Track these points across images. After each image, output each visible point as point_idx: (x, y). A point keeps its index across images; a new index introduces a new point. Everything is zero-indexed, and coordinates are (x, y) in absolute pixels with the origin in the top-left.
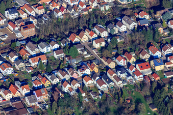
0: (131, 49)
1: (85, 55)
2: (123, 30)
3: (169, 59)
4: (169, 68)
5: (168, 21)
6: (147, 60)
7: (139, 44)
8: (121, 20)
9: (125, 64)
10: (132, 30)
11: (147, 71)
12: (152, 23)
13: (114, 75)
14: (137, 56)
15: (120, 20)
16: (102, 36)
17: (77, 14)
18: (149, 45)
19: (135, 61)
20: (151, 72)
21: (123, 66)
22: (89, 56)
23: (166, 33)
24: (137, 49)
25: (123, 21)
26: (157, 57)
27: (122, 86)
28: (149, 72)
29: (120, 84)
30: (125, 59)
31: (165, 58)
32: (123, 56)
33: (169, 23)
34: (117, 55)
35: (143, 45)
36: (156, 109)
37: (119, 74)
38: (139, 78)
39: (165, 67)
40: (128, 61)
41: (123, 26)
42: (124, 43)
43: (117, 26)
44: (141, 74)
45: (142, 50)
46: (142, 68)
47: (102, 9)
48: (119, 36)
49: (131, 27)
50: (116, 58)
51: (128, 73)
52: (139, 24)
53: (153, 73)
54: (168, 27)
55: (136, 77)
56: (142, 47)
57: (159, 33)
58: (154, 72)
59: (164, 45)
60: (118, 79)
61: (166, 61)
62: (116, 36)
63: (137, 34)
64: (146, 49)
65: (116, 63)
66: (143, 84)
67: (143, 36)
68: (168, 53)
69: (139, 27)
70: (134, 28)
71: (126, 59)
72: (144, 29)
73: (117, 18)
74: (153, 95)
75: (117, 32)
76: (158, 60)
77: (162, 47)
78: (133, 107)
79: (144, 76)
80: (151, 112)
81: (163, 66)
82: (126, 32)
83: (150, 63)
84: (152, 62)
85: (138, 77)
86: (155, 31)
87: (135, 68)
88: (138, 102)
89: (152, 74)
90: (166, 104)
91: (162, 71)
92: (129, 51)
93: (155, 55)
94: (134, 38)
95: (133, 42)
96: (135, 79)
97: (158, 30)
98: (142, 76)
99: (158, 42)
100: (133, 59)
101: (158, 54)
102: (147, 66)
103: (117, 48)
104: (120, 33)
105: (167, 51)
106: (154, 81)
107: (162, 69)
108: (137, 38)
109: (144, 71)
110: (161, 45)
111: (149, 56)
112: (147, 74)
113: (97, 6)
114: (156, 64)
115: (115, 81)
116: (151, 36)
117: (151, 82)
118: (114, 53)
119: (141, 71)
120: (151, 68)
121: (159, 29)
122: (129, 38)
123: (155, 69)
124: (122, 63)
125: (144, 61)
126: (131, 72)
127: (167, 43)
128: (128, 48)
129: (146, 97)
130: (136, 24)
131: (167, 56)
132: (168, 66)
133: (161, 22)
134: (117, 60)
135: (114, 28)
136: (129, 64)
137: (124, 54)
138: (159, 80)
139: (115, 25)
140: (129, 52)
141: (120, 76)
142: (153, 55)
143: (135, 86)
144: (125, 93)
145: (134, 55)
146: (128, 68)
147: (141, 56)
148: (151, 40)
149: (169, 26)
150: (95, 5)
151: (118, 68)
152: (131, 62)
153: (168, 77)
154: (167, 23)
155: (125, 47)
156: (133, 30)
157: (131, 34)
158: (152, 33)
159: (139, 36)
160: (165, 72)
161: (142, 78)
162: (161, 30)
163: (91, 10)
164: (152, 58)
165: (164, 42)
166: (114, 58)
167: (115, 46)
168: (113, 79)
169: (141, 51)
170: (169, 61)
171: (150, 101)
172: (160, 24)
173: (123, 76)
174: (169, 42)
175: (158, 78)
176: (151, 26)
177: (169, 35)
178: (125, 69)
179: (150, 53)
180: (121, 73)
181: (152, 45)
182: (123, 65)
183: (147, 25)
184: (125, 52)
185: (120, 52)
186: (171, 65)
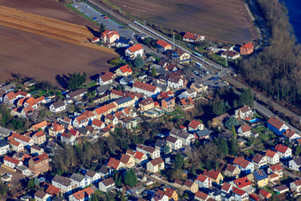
1: (146, 182)
2: (179, 147)
3: (269, 170)
4: (275, 182)
6: (237, 177)
9: (211, 185)
10: (190, 146)
11: (248, 189)
13: (208, 197)
15: (163, 136)
16: (153, 158)
17: (96, 137)
18: (230, 160)
19: (222, 179)
20: (254, 190)
22: (151, 183)
23: (242, 143)
24: (217, 165)
26: (249, 172)
28: (250, 190)
33: (239, 131)
34: (191, 177)
38: (244, 198)
40: (213, 180)
41: (178, 141)
42: (190, 162)
43: (169, 142)
46: (239, 185)
47: (129, 126)
49: (188, 141)
50: (193, 180)
51: (225, 193)
53: (257, 190)
55: (237, 196)
59: (251, 157)
68: (263, 165)
70: (192, 142)
73: (158, 135)
75: (171, 150)
76: (259, 172)
77: (249, 159)
81: (266, 180)
82: (183, 149)
85: (242, 197)
87: (231, 186)
93: (246, 169)
98: (246, 194)
100: (220, 177)
101: (251, 167)
102: (246, 181)
104: (176, 151)
105: (261, 161)
106: (266, 199)
107: (266, 184)
109: (244, 189)
110: (245, 157)
111: (239, 172)
112: (250, 193)
113: (119, 124)
114: (258, 178)
118: (184, 174)
123: (257, 185)
124: (207, 183)
128: (200, 167)
130: (194, 137)
132: (272, 180)
138: (271, 197)
141: (214, 198)
142: (243, 170)
147: (227, 173)
149: (240, 135)
150: (115, 122)
151: (204, 191)
152: (218, 181)
153: (281, 192)
154: (237, 132)
160: (274, 187)
161: (248, 198)
163: (113, 130)
165: (247, 154)
170: (271, 173)
172: (229, 132)
177: (247, 145)
180: (214, 195)
182: (208, 187)
183: (207, 137)
186: (277, 178)
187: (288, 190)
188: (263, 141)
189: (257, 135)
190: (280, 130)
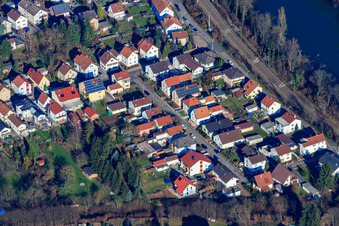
0: (38, 62)
2: (22, 27)
3: (113, 77)
4: (115, 95)
5: (108, 4)
6: (71, 82)
7: (55, 52)
8: (17, 8)
9: (30, 92)
10: (38, 25)
11: (74, 104)
12: (77, 11)
13: (10, 113)
14: (51, 75)
15: (14, 6)
18: (74, 53)
19: (48, 84)
20: (82, 105)
21: (25, 96)
23: (105, 29)
24: (52, 62)
25: (20, 9)
26: (90, 76)
27: (26, 133)
28: (76, 104)
29: (22, 130)
30: (29, 81)
31: (106, 77)
32: (24, 76)
33: (110, 9)
34: (12, 76)
35: (62, 52)
36: (95, 175)
37: (19, 112)
38: (59, 118)
39: (107, 93)
40: (35, 85)
41: (21, 19)
42: (24, 51)
43: (9, 18)
44: (63, 109)
45: (62, 62)
46: (62, 97)
48: (14, 37)
49: (36, 19)
50: (11, 80)
51: (36, 108)
52: (52, 14)
53: (85, 106)
54: (109, 17)
55: (52, 115)
56: (60, 58)
57: (92, 28)
58: (86, 104)
59: (103, 51)
60: (18, 120)
61: (108, 83)
62: (9, 38)
63: (49, 32)
64: (68, 61)
65: (11, 90)
66: (66, 129)
67: (61, 35)
68: (112, 67)
69: (52, 19)
70: (43, 20)
71: (31, 83)
72: (62, 21)
73: (8, 4)
74: (87, 149)
75: (9, 30)
76: (93, 81)
77: (99, 55)
78: (51, 173)
79: (69, 113)
80: (86, 181)
81: (103, 93)
82: (26, 29)
83: (77, 87)
84: (82, 86)
85: (57, 115)
86: (83, 27)
87: (49, 99)
88: (60, 163)
89: (83, 109)
90: (114, 163)
91: (102, 102)
92: (35, 65)
93: (86, 72)
94: (43, 40)
95: (42, 48)
96: (51, 121)
97: (89, 24)
98: (64, 112)
99: (91, 47)
100: (45, 82)
101: (93, 69)
102: (73, 93)
103: (12, 61)
104: (16, 31)
105: (109, 62)
106: (89, 121)
107: (102, 98)
108: (50, 41)
109: (68, 102)
110: (96, 52)
111: (76, 74)
112: (74, 109)
114: (90, 89)
115: (12, 125)
116: (77, 36)
117: (83, 124)
118: (6, 71)
119: (61, 104)
120: (81, 96)
121: (92, 22)
122: (33, 41)
123: (88, 99)
124: (24, 89)
125: (65, 84)
126: (42, 106)
127: (108, 48)
128: (33, 60)
129: (74, 153)
130: (46, 13)
131: (110, 73)
132: (112, 92)
133: (95, 7)
134: (13, 85)
135: (4, 23)
136: (37, 92)
137: (25, 72)
138: (97, 120)
139: (5, 16)
140: (36, 69)
141: (20, 115)
142: (82, 71)
143: (52, 133)
144: (34, 148)
145: (46, 73)
146: (36, 99)
147: (59, 75)
148: (77, 44)
149: (110, 15)
151: (17, 99)
152: (41, 86)
153: (114, 113)
154: (106, 9)
155: (27, 58)
156: (41, 25)
157: (37, 34)
158: (79, 30)
159: (53, 37)
160: (109, 103)
161: (65, 118)
162: (95, 22)
164: (81, 78)
165: (103, 46)
166: (7, 81)
167: (7, 58)
168: (8, 121)
169: (59, 65)
170: (115, 82)
171: (83, 160)
172: (92, 12)
173: (28, 114)
174: (112, 44)
175: (96, 116)
176: (76, 17)
177: (111, 32)
178: (31, 101)
179: (77, 69)
180: (23, 109)
181: (80, 53)
182: (25, 93)
183: (67, 14)
184: (27, 68)
185: (19, 68)
186: (120, 90)
187: (125, 110)
188: (134, 29)
189: (130, 18)
190: (161, 14)
